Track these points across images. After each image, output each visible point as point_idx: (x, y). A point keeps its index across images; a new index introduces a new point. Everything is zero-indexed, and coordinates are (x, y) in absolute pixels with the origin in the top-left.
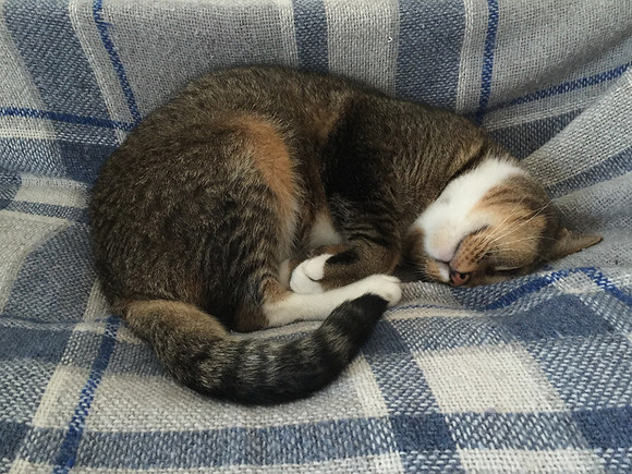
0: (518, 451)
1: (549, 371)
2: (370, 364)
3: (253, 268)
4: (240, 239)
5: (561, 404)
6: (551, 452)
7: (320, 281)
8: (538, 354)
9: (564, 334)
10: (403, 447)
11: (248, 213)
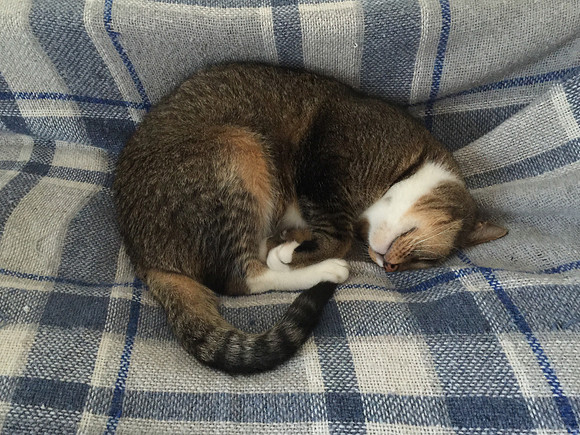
0: (404, 426)
1: (438, 362)
2: (318, 345)
3: (239, 253)
4: (229, 232)
5: (439, 390)
6: (426, 428)
7: (289, 264)
8: (433, 346)
9: (455, 331)
10: (331, 418)
11: (234, 214)
